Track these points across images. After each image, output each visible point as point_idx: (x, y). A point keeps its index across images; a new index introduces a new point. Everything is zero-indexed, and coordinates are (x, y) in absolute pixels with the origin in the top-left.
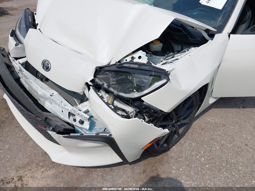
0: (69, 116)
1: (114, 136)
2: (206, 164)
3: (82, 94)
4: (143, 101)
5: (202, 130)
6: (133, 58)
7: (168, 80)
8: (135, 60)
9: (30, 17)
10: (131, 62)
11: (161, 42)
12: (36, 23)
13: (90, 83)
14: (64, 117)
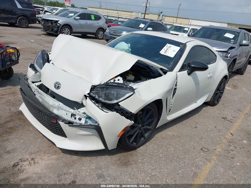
0: (71, 116)
1: (101, 125)
2: (163, 158)
3: (81, 103)
4: (120, 105)
5: (163, 139)
6: (114, 80)
7: (134, 92)
8: (116, 82)
9: (45, 55)
10: (114, 83)
11: (133, 75)
12: (50, 60)
13: (87, 95)
14: (67, 118)
